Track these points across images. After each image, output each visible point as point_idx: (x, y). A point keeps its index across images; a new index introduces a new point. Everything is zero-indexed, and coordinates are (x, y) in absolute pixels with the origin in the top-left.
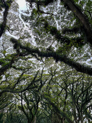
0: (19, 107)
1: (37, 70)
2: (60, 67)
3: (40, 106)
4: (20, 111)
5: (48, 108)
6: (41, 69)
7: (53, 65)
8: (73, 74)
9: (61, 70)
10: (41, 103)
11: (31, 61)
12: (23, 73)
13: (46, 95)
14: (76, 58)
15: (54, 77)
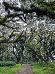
0: (12, 52)
1: (22, 30)
2: (37, 28)
3: (24, 52)
4: (13, 55)
5: (29, 54)
6: (25, 29)
7: (33, 27)
8: (45, 33)
9: (38, 30)
10: (25, 51)
11: (18, 24)
12: (14, 31)
13: (28, 44)
14: (49, 22)
15: (33, 35)
